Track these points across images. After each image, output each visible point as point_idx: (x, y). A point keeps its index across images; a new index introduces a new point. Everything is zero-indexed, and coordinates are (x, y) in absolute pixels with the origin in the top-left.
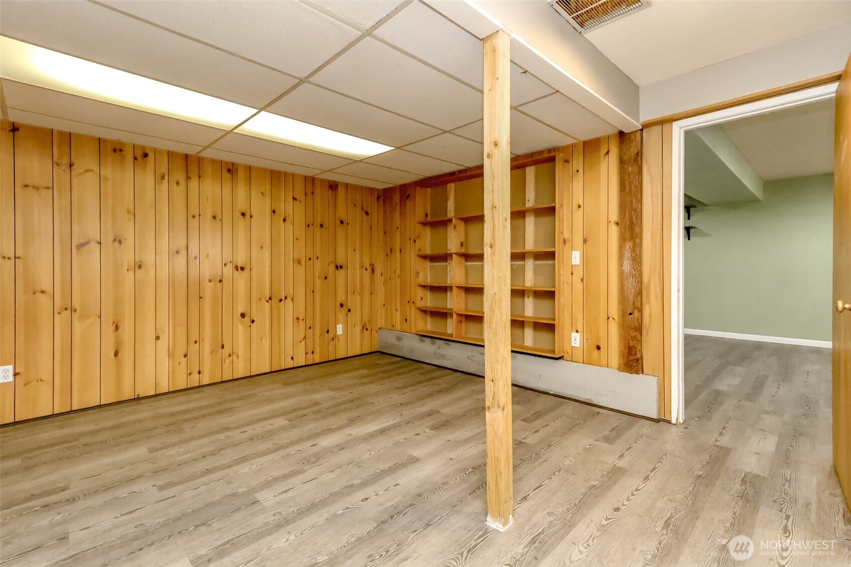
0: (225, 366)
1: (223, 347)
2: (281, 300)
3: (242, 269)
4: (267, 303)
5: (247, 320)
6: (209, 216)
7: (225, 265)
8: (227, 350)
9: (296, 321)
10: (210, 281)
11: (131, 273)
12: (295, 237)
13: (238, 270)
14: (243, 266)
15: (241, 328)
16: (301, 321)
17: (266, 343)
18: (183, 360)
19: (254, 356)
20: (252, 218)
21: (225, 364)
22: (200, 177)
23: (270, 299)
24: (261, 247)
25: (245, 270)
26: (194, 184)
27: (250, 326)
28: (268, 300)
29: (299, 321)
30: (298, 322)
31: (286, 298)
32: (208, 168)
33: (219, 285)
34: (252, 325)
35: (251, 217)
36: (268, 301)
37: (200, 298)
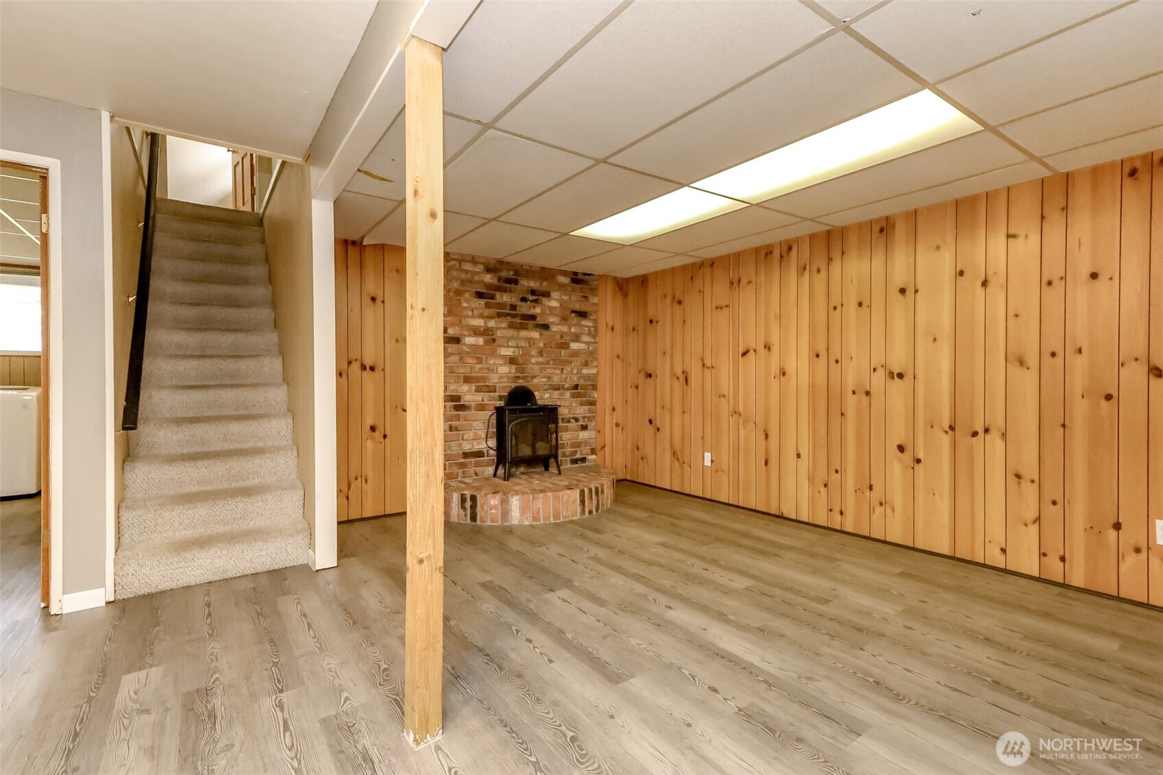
0: (874, 517)
1: (871, 488)
2: (975, 434)
3: (900, 376)
4: (945, 434)
5: (907, 456)
6: (853, 303)
7: (875, 370)
8: (877, 494)
9: (1012, 481)
10: (854, 393)
11: (777, 379)
12: (1011, 313)
13: (893, 378)
14: (902, 372)
15: (897, 467)
16: (1026, 485)
17: (944, 505)
18: (822, 489)
19: (920, 519)
20: (919, 294)
21: (874, 514)
22: (843, 253)
23: (952, 428)
24: (935, 340)
25: (905, 378)
26: (836, 267)
27: (913, 468)
28: (947, 429)
29: (1023, 482)
30: (1019, 483)
31: (987, 431)
32: (853, 239)
33: (865, 399)
34: (916, 466)
35: (916, 291)
36: (946, 432)
37: (842, 414)
